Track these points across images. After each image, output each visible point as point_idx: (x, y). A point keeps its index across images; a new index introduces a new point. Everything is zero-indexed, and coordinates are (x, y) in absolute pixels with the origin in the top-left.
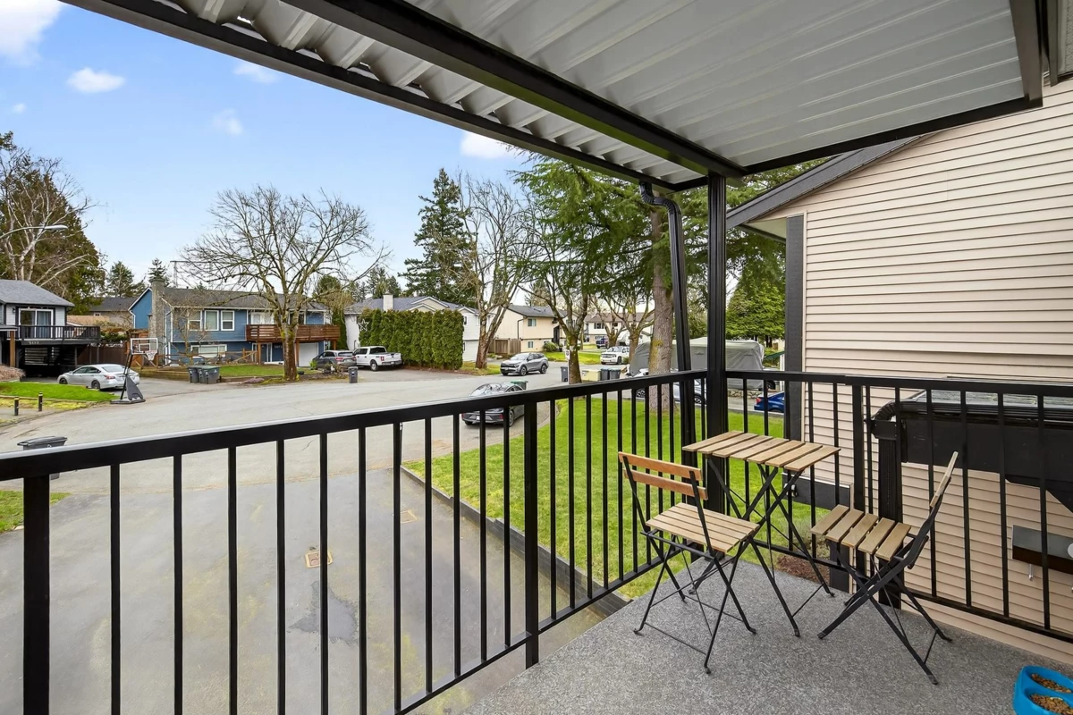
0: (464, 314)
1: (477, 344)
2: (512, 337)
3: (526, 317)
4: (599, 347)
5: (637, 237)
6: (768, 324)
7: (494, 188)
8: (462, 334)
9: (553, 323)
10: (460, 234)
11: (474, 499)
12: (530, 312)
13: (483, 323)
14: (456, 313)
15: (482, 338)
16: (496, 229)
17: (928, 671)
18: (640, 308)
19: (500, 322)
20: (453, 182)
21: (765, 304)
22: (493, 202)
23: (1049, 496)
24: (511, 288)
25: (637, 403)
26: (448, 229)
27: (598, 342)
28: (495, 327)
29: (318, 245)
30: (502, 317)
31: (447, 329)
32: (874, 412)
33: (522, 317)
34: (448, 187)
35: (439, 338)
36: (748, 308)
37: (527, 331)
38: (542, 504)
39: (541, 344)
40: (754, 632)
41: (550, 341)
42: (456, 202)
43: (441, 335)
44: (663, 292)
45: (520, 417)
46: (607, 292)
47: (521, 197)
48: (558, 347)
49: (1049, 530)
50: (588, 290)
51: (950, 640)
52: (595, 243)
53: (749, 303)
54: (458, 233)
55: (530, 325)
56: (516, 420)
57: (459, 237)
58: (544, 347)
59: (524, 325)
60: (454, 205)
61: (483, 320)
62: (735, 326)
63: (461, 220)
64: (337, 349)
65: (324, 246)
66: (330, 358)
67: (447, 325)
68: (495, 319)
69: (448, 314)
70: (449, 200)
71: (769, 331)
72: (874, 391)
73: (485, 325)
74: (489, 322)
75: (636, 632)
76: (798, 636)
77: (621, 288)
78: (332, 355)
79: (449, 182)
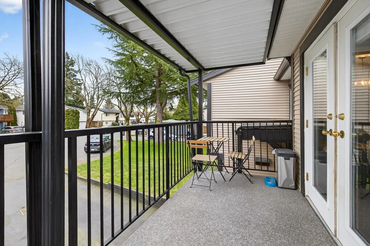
0: (79, 111)
1: (85, 123)
2: (99, 120)
3: (105, 113)
4: (132, 124)
5: (151, 86)
6: (187, 116)
7: (94, 63)
8: (79, 119)
9: (116, 115)
10: (75, 79)
11: (97, 178)
12: (107, 110)
13: (88, 114)
14: (76, 110)
15: (88, 120)
16: (94, 78)
17: (251, 181)
18: (149, 110)
19: (96, 114)
20: (72, 58)
21: (186, 110)
22: (93, 69)
23: (268, 145)
24: (100, 102)
25: (150, 141)
26: (69, 77)
27: (132, 122)
28: (93, 116)
29: (3, 78)
30: (97, 112)
31: (72, 117)
32: (237, 129)
33: (103, 113)
34: (69, 60)
35: (68, 120)
36: (181, 111)
37: (105, 118)
38: (125, 175)
39: (111, 122)
40: (216, 182)
41: (115, 121)
42: (73, 66)
43: (69, 120)
44: (160, 105)
45: (109, 148)
46: (139, 104)
47: (106, 68)
48: (118, 124)
49: (262, 157)
50: (132, 103)
51: (252, 177)
52: (137, 87)
53: (182, 109)
54: (74, 79)
55: (107, 115)
56: (107, 150)
57: (75, 80)
58: (112, 124)
59: (104, 116)
60: (72, 68)
61: (88, 113)
62: (177, 116)
63: (75, 74)
64: (12, 126)
65: (6, 79)
66: (8, 130)
67: (72, 115)
68: (94, 113)
69: (73, 111)
70: (70, 65)
71: (187, 118)
72: (237, 124)
73: (89, 115)
74: (91, 114)
75: (191, 187)
76: (225, 181)
77: (144, 103)
78: (10, 128)
79: (70, 58)
